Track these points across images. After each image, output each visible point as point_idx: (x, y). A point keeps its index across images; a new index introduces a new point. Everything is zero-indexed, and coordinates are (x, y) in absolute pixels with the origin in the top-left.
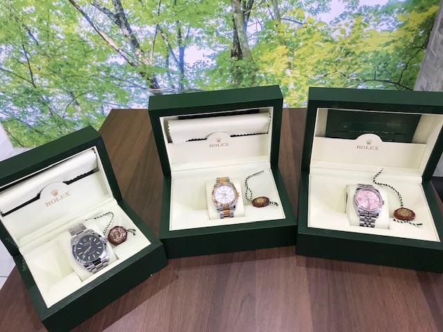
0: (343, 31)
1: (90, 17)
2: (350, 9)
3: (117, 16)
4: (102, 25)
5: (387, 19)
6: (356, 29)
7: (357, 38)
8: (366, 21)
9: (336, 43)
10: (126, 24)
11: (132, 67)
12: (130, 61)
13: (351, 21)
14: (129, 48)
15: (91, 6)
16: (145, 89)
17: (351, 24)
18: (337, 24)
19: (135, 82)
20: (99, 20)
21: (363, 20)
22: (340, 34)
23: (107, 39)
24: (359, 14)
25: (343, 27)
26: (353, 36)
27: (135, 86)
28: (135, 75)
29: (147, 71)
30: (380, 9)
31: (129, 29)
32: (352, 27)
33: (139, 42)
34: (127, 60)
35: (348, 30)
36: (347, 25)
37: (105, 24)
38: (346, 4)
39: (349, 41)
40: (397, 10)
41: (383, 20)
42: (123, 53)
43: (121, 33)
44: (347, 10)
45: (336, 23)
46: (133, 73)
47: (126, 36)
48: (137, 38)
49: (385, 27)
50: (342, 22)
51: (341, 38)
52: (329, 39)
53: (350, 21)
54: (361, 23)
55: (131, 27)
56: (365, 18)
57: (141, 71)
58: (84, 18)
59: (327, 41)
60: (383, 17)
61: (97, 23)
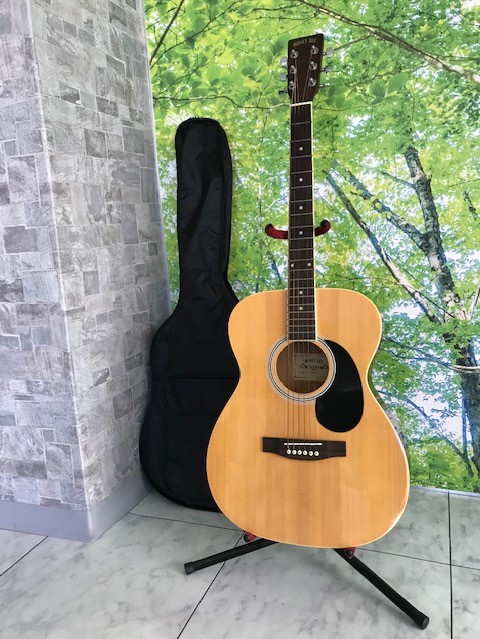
1: (379, 239)
3: (426, 237)
4: (396, 252)
10: (437, 249)
11: (431, 325)
12: (430, 313)
14: (435, 289)
15: (385, 222)
16: (446, 365)
19: (431, 352)
20: (393, 243)
23: (397, 274)
27: (430, 358)
28: (434, 338)
29: (459, 332)
31: (442, 259)
33: (454, 280)
34: (425, 311)
37: (401, 249)
42: (420, 299)
43: (426, 263)
46: (431, 335)
47: (433, 269)
48: (452, 272)
55: (446, 253)
57: (447, 331)
58: (369, 242)
61: (388, 248)
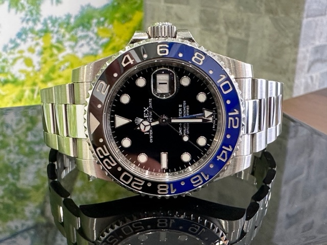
0: (28, 62)
2: (31, 24)
5: (86, 36)
6: (46, 55)
7: (53, 70)
8: (59, 41)
9: (23, 83)
13: (37, 44)
17: (38, 49)
18: (17, 50)
21: (54, 41)
22: (24, 67)
24: (46, 31)
25: (27, 54)
26: (47, 69)
30: (72, 20)
32: (41, 53)
35: (36, 59)
36: (31, 50)
38: (22, 14)
39: (41, 77)
40: (95, 21)
41: (82, 38)
44: (25, 25)
45: (13, 48)
49: (86, 49)
50: (23, 47)
51: (27, 75)
52: (10, 78)
53: (34, 42)
54: (52, 46)
56: (55, 36)
59: (6, 82)
60: (80, 34)
